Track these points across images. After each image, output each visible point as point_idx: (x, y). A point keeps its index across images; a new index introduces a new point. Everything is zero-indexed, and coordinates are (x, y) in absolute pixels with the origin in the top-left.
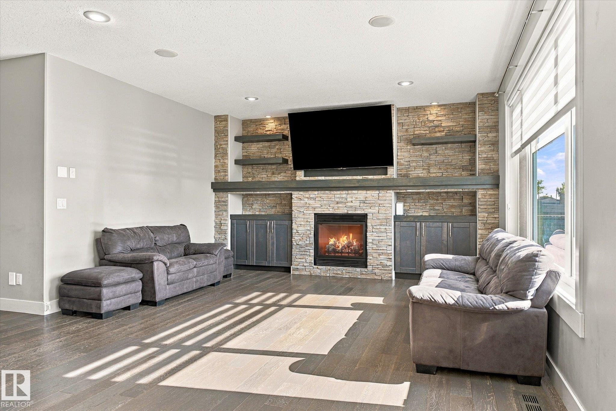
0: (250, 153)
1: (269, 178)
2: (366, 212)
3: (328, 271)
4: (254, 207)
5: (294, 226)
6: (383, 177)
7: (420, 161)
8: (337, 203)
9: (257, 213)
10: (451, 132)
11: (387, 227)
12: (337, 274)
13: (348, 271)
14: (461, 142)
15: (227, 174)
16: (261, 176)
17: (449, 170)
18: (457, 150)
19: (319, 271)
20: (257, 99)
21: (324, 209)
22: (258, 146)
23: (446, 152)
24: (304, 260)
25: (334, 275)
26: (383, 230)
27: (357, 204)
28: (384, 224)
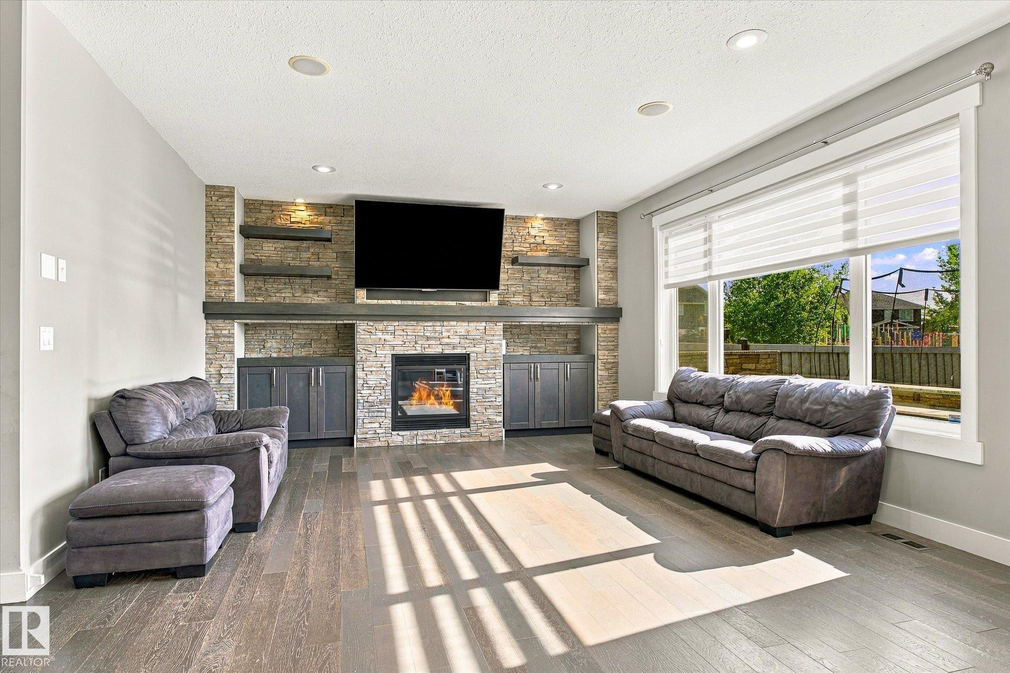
0: (260, 256)
1: (297, 298)
2: (468, 350)
3: (414, 437)
4: (268, 345)
5: (360, 374)
6: (483, 304)
7: (519, 286)
8: (428, 338)
9: (275, 355)
10: (555, 253)
11: (496, 371)
12: (427, 440)
13: (444, 435)
14: (565, 266)
15: (231, 288)
16: (283, 295)
17: (553, 299)
18: (562, 274)
19: (400, 439)
20: (333, 170)
21: (407, 348)
22: (276, 245)
23: (549, 276)
24: (377, 425)
25: (423, 442)
26: (490, 376)
27: (456, 340)
28: (492, 367)
